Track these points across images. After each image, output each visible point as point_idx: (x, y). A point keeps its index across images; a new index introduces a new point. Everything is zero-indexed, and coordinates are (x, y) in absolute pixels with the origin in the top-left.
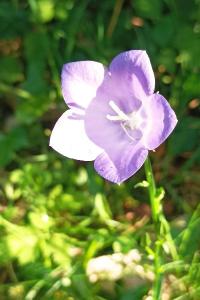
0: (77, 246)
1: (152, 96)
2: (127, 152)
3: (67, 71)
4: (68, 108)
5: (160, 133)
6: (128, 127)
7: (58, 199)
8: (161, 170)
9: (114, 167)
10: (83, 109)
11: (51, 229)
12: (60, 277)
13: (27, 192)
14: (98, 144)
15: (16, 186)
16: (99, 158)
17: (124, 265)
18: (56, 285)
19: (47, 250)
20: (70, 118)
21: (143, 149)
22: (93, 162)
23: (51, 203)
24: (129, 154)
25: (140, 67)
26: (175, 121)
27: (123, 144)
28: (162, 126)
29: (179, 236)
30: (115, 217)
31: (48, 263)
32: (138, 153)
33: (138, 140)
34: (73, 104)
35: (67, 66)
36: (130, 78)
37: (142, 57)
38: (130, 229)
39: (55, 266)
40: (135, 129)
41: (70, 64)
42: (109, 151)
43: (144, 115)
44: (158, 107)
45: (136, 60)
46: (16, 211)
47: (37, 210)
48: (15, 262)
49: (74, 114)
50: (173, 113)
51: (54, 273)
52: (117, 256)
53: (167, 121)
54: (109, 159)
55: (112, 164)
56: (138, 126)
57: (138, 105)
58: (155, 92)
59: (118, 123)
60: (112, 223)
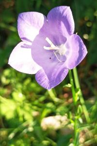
0: (37, 111)
1: (73, 35)
2: (56, 70)
3: (21, 18)
4: (21, 41)
5: (76, 59)
6: (58, 54)
7: (28, 85)
8: (83, 72)
9: (47, 79)
10: (31, 42)
11: (23, 101)
12: (27, 127)
13: (13, 81)
14: (38, 64)
15: (7, 78)
16: (38, 72)
17: (61, 122)
18: (25, 131)
19: (21, 112)
20: (22, 47)
21: (65, 68)
22: (35, 75)
23: (25, 87)
24: (57, 71)
25: (66, 17)
26: (86, 52)
27: (54, 64)
28: (77, 55)
29: (91, 108)
30: (58, 96)
31: (21, 119)
32: (62, 71)
33: (64, 62)
34: (24, 39)
35: (21, 15)
36: (60, 24)
37: (67, 11)
38: (66, 103)
39: (24, 121)
40: (62, 55)
41: (23, 13)
42: (45, 69)
43: (68, 47)
44: (76, 43)
45: (63, 13)
46: (6, 91)
47: (17, 91)
48: (4, 118)
49: (25, 44)
50: (85, 47)
51: (24, 124)
52: (58, 117)
53: (81, 52)
54: (45, 74)
55: (46, 77)
56: (64, 53)
57: (64, 40)
58: (75, 33)
59: (52, 51)
60: (56, 100)
